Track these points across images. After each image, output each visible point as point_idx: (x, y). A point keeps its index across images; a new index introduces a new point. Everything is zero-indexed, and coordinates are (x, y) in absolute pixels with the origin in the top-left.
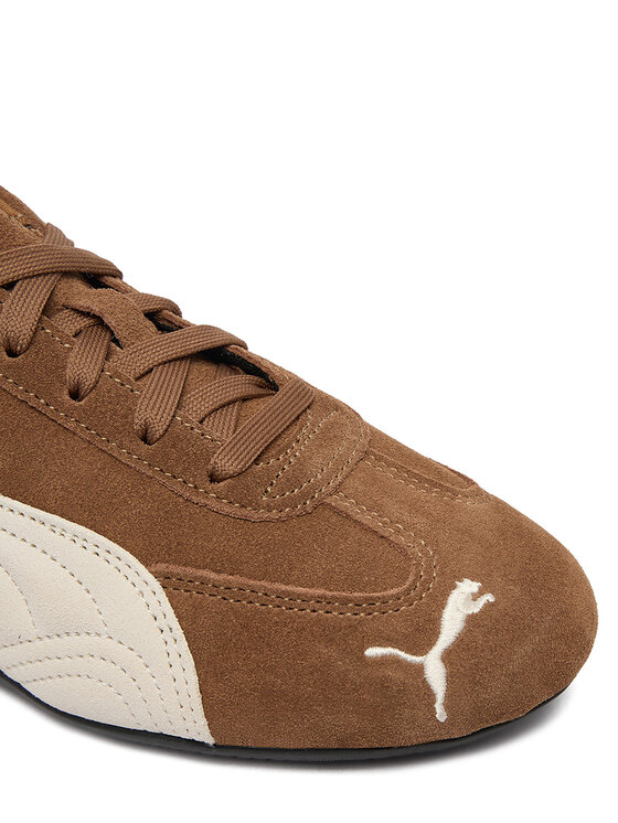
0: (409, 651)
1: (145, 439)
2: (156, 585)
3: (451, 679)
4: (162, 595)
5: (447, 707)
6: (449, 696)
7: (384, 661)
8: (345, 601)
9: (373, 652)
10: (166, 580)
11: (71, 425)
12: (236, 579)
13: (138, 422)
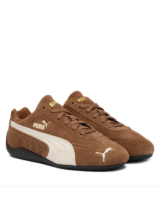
0: (101, 153)
1: (73, 130)
2: (72, 145)
3: (105, 156)
4: (72, 147)
5: (105, 160)
6: (105, 158)
7: (98, 154)
8: (94, 148)
9: (96, 153)
10: (73, 145)
11: (64, 128)
12: (82, 145)
13: (73, 128)
